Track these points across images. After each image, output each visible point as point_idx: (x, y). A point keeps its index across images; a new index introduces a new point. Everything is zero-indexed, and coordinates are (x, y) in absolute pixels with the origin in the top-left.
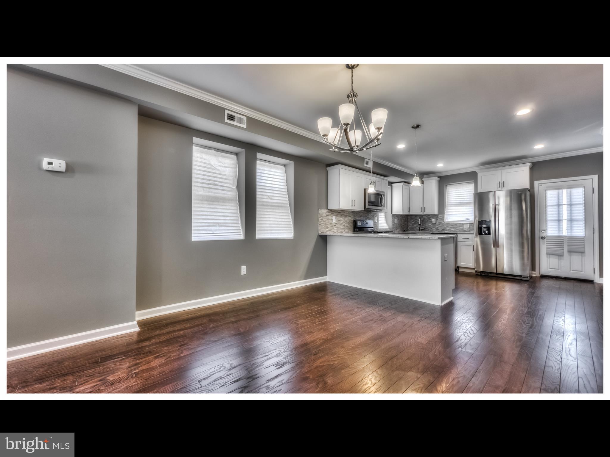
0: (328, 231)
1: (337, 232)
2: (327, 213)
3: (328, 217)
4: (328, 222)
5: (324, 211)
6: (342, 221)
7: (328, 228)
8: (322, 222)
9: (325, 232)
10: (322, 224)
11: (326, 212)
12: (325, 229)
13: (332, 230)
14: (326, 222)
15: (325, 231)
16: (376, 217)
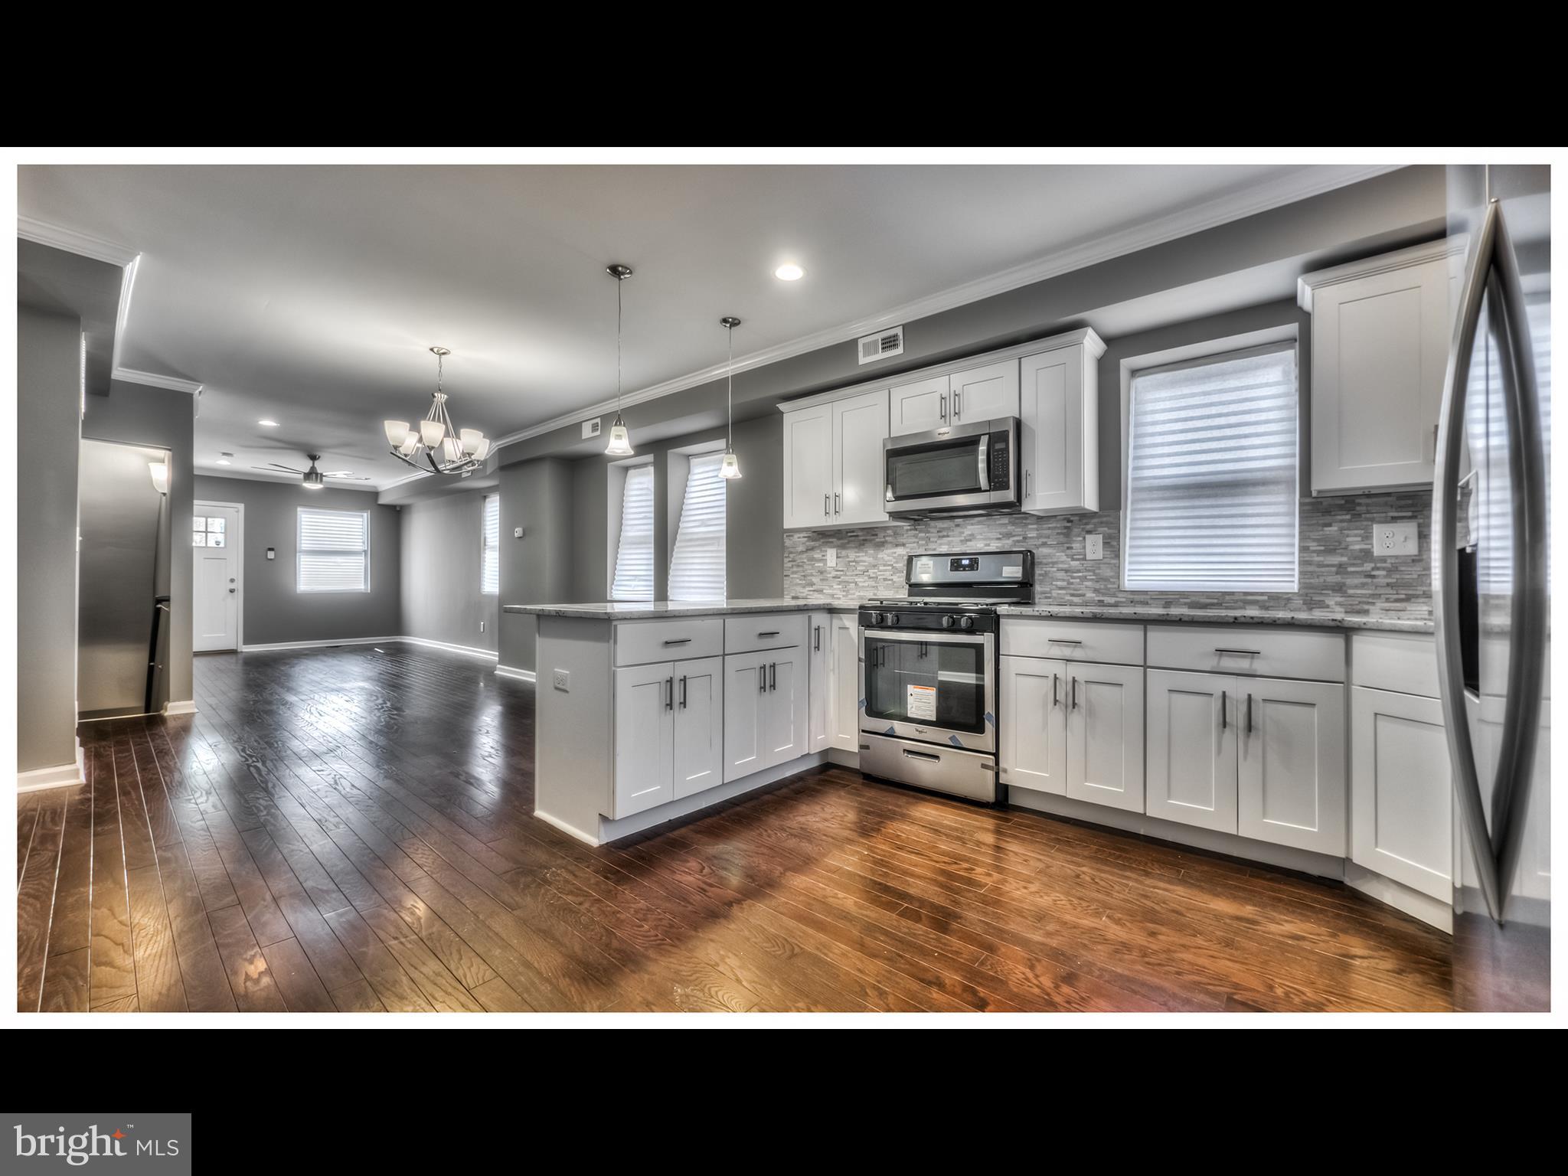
0: (811, 593)
1: (843, 596)
2: (808, 543)
3: (810, 554)
4: (810, 567)
5: (799, 538)
6: (865, 562)
7: (812, 584)
8: (795, 569)
9: (802, 595)
10: (793, 573)
11: (806, 539)
12: (804, 587)
13: (824, 591)
14: (806, 567)
15: (803, 593)
16: (1089, 532)
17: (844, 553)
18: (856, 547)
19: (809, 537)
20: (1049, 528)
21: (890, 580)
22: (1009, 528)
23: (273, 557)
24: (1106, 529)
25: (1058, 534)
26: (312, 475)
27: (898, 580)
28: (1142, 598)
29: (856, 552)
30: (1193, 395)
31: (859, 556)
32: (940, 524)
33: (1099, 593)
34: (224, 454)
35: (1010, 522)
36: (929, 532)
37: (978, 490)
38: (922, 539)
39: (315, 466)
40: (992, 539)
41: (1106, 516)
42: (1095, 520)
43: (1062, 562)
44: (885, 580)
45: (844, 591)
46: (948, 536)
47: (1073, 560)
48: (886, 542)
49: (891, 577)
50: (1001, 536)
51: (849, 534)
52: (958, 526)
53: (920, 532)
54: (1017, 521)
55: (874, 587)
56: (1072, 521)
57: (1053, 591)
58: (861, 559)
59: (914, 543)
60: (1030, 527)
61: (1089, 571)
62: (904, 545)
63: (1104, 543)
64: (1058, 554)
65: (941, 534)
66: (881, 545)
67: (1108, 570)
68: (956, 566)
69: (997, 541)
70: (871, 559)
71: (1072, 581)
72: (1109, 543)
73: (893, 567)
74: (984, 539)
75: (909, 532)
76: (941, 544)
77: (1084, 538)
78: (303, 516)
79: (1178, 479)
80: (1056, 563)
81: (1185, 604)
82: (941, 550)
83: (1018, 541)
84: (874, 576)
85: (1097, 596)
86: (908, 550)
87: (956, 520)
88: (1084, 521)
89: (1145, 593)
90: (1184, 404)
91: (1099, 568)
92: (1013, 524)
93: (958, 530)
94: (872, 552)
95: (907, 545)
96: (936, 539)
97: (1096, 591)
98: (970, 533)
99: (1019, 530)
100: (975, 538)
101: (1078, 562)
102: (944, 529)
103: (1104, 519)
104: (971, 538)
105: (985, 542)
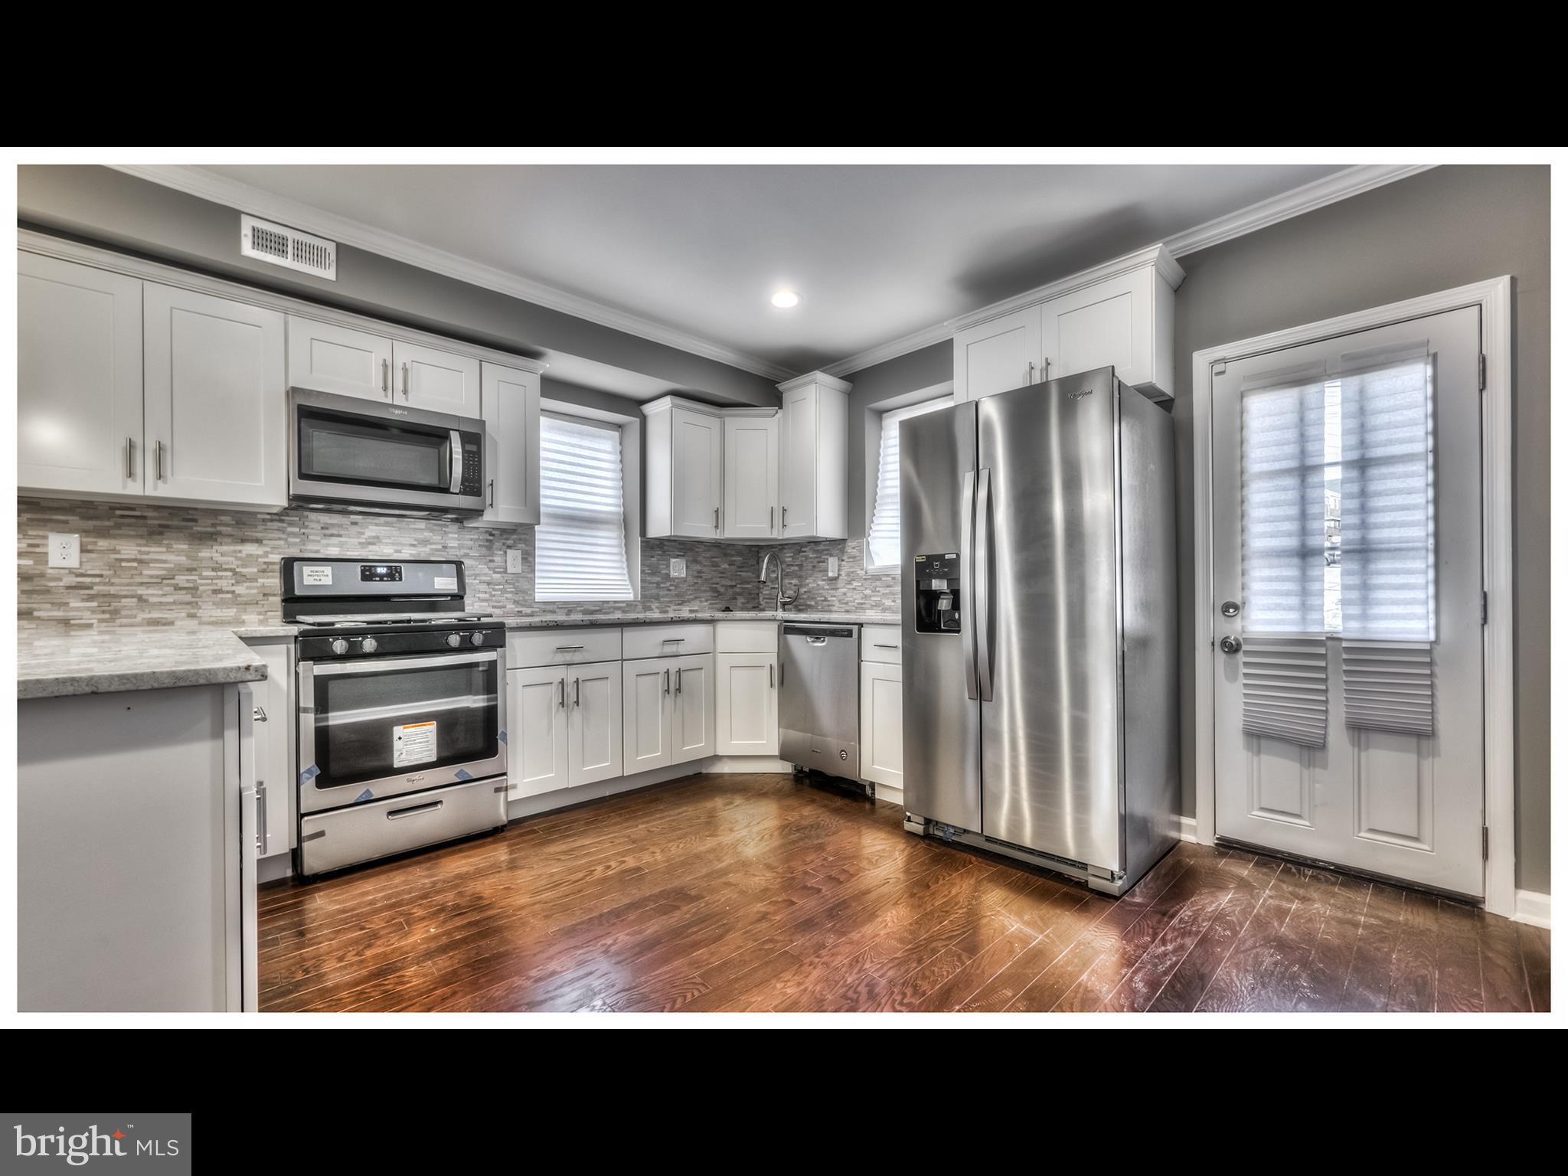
13: (35, 614)
16: (509, 547)
17: (103, 544)
18: (141, 537)
20: (471, 540)
21: (228, 592)
22: (426, 534)
24: (523, 545)
25: (480, 546)
27: (247, 591)
28: (550, 607)
29: (139, 545)
31: (148, 553)
32: (325, 518)
33: (518, 604)
35: (427, 529)
36: (306, 527)
37: (446, 490)
38: (294, 535)
40: (406, 545)
41: (524, 534)
42: (514, 537)
43: (485, 575)
44: (216, 592)
45: (104, 612)
46: (340, 536)
47: (495, 572)
48: (220, 533)
49: (233, 588)
50: (416, 543)
51: (118, 512)
52: (354, 523)
53: (291, 524)
54: (435, 528)
55: (188, 603)
56: (493, 535)
57: (476, 604)
58: (152, 556)
59: (280, 539)
60: (450, 535)
61: (509, 584)
62: (259, 541)
63: (523, 558)
64: (480, 566)
65: (327, 532)
66: (210, 538)
67: (527, 583)
68: (368, 575)
69: (412, 548)
70: (184, 558)
71: (493, 593)
72: (526, 559)
73: (235, 573)
74: (393, 544)
75: (269, 524)
76: (328, 545)
77: (506, 552)
79: (567, 511)
80: (479, 575)
81: (581, 611)
82: (328, 552)
83: (437, 550)
84: (191, 585)
85: (517, 607)
86: (269, 549)
87: (352, 516)
88: (505, 536)
89: (554, 603)
91: (518, 581)
92: (432, 531)
93: (356, 529)
94: (186, 547)
95: (264, 542)
96: (319, 538)
97: (515, 602)
98: (374, 534)
99: (437, 538)
100: (380, 542)
101: (499, 575)
102: (333, 525)
103: (523, 536)
104: (375, 540)
105: (395, 548)
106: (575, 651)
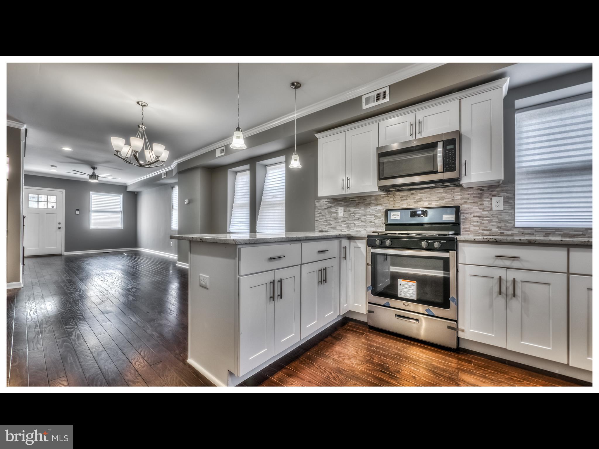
0: (330, 229)
1: (347, 230)
2: (328, 205)
3: (329, 210)
4: (329, 216)
5: (323, 202)
6: (359, 213)
7: (330, 225)
8: (321, 217)
9: (325, 230)
10: (320, 219)
11: (327, 202)
12: (326, 226)
13: (337, 228)
14: (327, 216)
15: (326, 229)
16: (494, 196)
17: (348, 209)
18: (354, 206)
19: (329, 201)
20: (469, 194)
21: (373, 222)
22: (443, 194)
23: (79, 213)
24: (505, 194)
25: (474, 197)
26: (93, 176)
27: (378, 222)
28: (529, 231)
29: (354, 209)
30: (554, 121)
31: (356, 211)
32: (402, 194)
33: (501, 228)
34: (52, 166)
35: (444, 192)
36: (396, 198)
37: (436, 172)
38: (392, 201)
39: (95, 172)
40: (433, 201)
41: (505, 187)
42: (498, 189)
43: (477, 212)
44: (371, 222)
45: (348, 228)
46: (407, 200)
47: (484, 211)
48: (371, 203)
49: (374, 221)
50: (438, 199)
51: (351, 200)
52: (412, 194)
53: (391, 197)
54: (448, 191)
55: (364, 226)
56: (483, 190)
57: (471, 228)
58: (357, 212)
59: (387, 203)
60: (456, 193)
61: (494, 217)
62: (381, 204)
63: (504, 201)
64: (474, 208)
65: (402, 199)
66: (368, 205)
67: (507, 216)
68: (414, 214)
69: (436, 202)
70: (363, 212)
71: (483, 222)
72: (507, 201)
73: (375, 216)
74: (428, 201)
75: (384, 198)
76: (403, 204)
77: (491, 199)
78: (92, 195)
80: (473, 212)
81: (559, 235)
82: (403, 207)
83: (449, 201)
84: (365, 220)
85: (499, 230)
86: (384, 207)
87: (411, 191)
88: (491, 190)
89: (532, 228)
90: (547, 126)
91: (501, 215)
92: (446, 192)
93: (413, 196)
94: (363, 208)
95: (383, 205)
96: (399, 201)
97: (498, 227)
98: (420, 198)
99: (449, 196)
100: (423, 200)
101: (487, 212)
102: (404, 196)
103: (504, 188)
104: (421, 200)
105: (429, 202)
106: (514, 260)
